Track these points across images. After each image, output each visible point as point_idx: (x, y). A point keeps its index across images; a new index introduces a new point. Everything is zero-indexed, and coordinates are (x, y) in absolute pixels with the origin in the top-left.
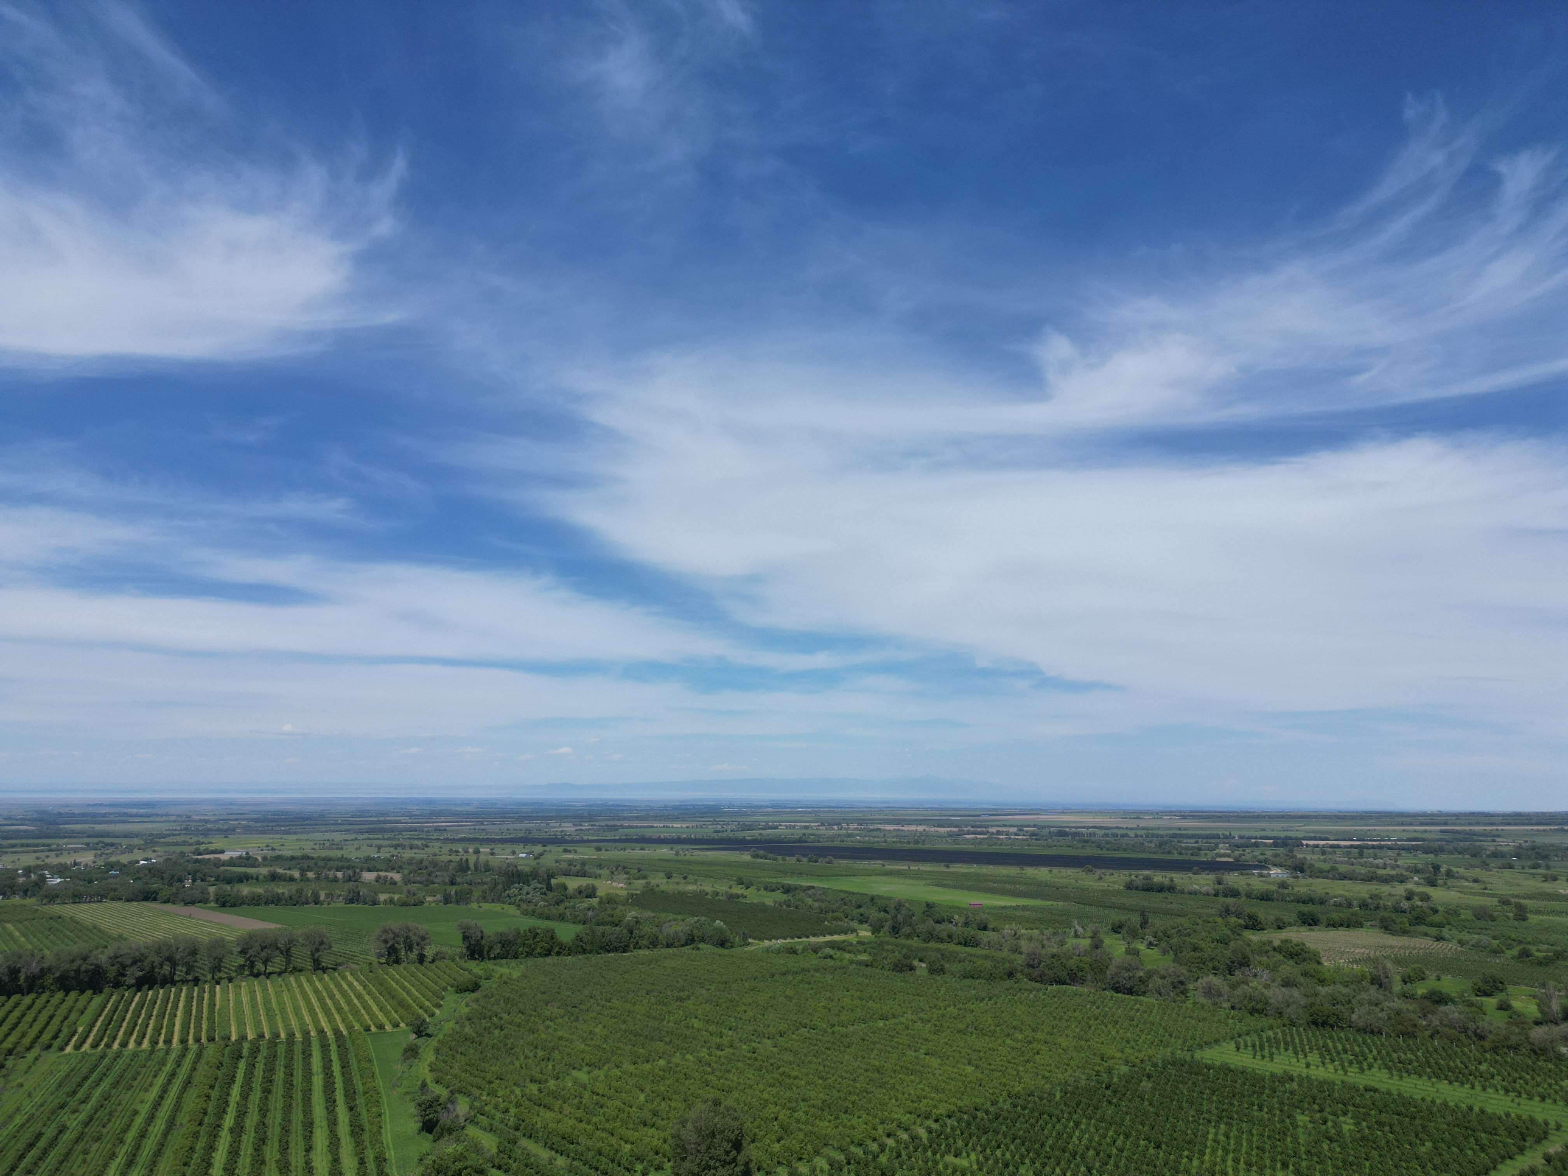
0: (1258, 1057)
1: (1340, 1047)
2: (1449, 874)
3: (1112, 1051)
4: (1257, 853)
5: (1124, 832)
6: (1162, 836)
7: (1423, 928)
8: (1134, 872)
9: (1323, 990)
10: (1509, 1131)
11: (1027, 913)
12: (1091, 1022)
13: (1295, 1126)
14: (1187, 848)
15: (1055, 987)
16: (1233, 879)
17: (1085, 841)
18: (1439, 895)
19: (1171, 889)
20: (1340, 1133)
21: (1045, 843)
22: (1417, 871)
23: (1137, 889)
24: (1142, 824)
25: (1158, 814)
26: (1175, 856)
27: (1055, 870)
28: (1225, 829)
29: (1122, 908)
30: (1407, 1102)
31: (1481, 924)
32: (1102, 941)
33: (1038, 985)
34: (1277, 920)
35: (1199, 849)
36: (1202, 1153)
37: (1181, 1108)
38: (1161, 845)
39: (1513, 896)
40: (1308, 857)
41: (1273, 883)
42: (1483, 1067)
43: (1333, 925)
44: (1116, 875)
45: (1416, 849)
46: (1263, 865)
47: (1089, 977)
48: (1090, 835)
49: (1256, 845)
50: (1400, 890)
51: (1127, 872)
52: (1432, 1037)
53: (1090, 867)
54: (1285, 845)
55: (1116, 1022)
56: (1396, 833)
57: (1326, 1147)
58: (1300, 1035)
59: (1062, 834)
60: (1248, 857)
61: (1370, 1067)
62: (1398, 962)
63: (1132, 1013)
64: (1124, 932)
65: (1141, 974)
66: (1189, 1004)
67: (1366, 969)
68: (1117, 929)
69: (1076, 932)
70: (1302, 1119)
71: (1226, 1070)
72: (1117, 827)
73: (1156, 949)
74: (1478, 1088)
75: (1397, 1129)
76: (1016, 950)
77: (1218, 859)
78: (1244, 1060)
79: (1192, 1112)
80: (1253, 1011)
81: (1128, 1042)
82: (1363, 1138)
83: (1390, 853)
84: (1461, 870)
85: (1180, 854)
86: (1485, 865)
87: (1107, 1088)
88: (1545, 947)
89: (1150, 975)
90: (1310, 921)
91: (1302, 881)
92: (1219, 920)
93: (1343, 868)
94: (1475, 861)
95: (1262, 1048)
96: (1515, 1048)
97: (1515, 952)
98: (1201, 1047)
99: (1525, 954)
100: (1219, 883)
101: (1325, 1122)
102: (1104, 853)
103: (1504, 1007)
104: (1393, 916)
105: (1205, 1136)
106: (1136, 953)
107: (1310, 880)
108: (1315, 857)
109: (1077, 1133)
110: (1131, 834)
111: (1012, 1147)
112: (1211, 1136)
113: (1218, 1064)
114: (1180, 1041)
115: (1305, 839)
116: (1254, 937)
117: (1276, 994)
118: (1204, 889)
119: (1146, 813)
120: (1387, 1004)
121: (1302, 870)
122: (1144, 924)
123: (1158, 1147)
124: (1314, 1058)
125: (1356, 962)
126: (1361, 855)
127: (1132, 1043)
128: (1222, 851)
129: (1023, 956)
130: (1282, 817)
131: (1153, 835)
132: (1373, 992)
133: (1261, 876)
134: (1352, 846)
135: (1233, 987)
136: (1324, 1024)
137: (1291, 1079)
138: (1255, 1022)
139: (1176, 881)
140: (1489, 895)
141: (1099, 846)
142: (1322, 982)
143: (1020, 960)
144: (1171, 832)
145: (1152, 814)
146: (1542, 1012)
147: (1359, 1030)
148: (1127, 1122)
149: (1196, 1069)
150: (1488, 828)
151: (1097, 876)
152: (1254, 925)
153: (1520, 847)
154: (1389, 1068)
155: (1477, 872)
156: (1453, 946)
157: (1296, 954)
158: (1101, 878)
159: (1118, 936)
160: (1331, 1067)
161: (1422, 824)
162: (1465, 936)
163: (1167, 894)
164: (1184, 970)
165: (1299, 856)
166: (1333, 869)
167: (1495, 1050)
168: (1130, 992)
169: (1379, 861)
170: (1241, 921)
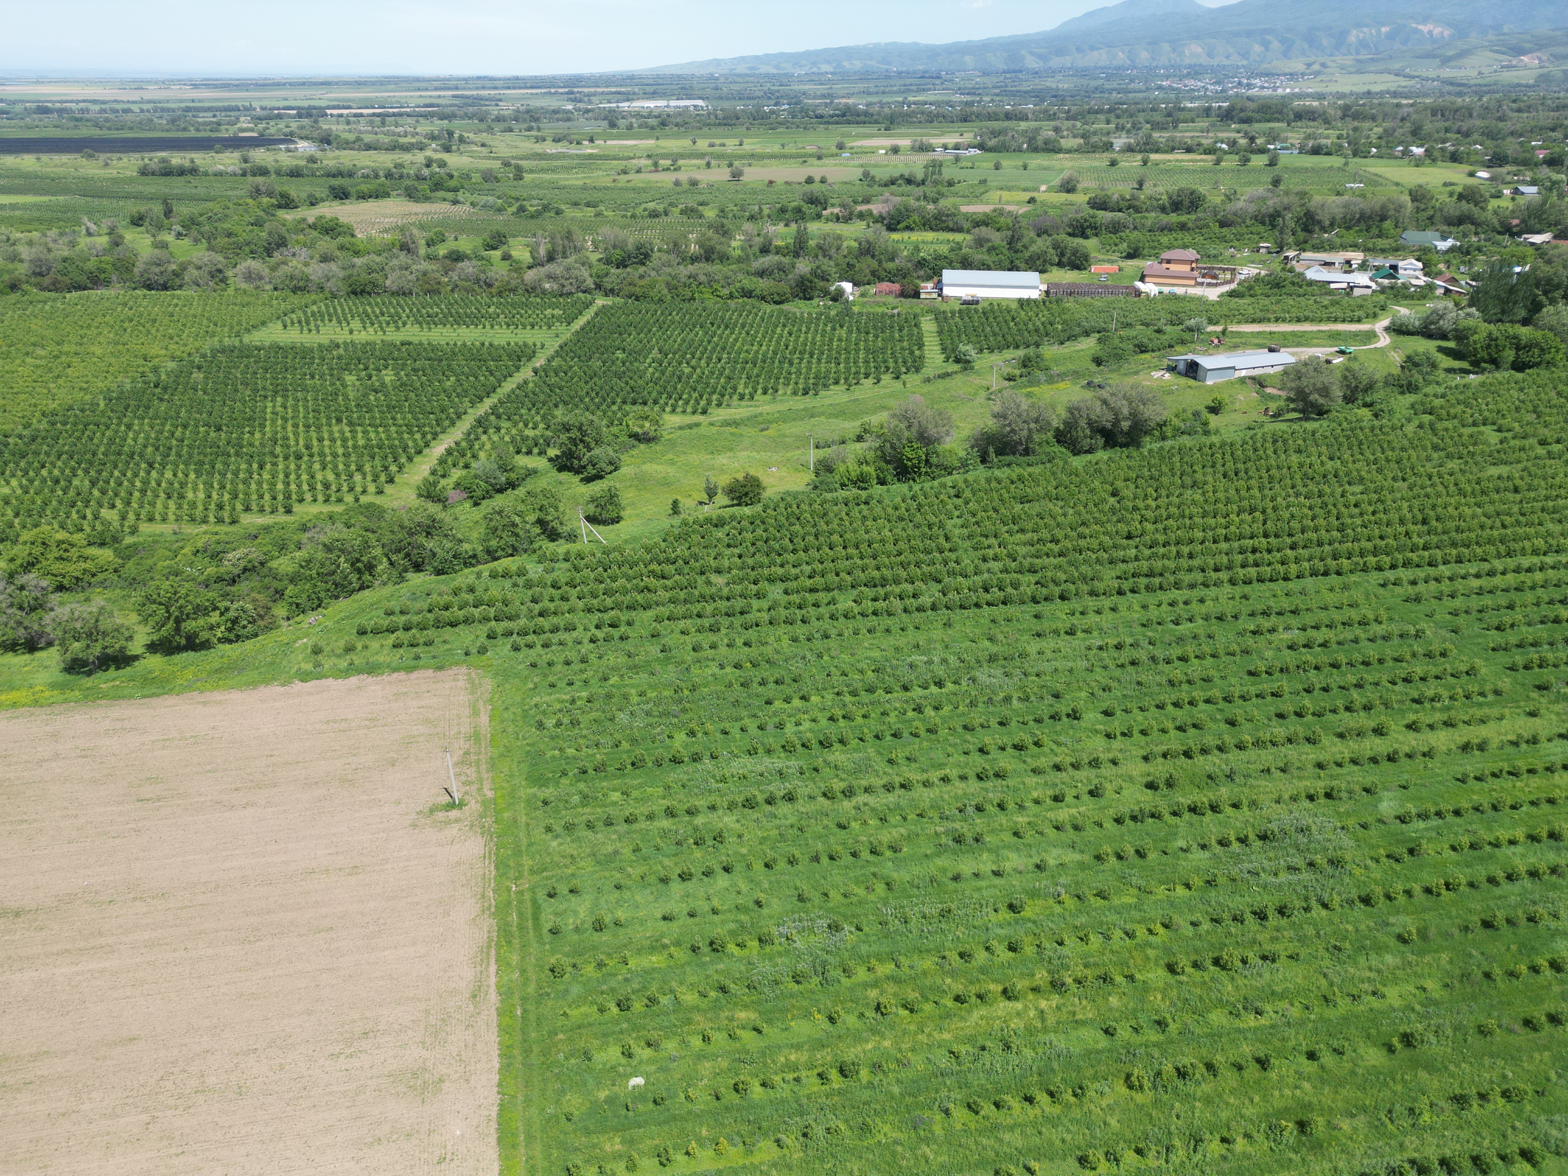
0: (305, 331)
1: (378, 311)
2: (462, 140)
3: (155, 350)
4: (282, 125)
5: (126, 106)
6: (173, 110)
7: (441, 194)
8: (147, 155)
9: (358, 261)
10: (509, 356)
11: (18, 213)
12: (126, 325)
13: (344, 386)
14: (205, 124)
15: (75, 294)
16: (260, 156)
17: (77, 120)
18: (455, 161)
19: (193, 171)
20: (383, 385)
21: (22, 123)
22: (433, 138)
23: (153, 174)
24: (147, 96)
25: (165, 83)
26: (192, 133)
27: (45, 157)
28: (244, 99)
29: (139, 197)
30: (434, 348)
31: (487, 186)
32: (121, 237)
33: (53, 294)
34: (309, 196)
35: (219, 124)
36: (262, 426)
37: (236, 391)
38: (173, 121)
39: (513, 158)
40: (334, 128)
41: (301, 158)
42: (491, 310)
43: (363, 197)
44: (125, 160)
45: (432, 115)
46: (288, 138)
47: (114, 278)
48: (82, 111)
49: (279, 117)
50: (420, 157)
51: (137, 155)
52: (452, 291)
53: (90, 151)
54: (309, 115)
55: (155, 321)
56: (413, 99)
57: (372, 398)
58: (341, 306)
59: (44, 110)
60: (272, 130)
61: (404, 324)
62: (422, 227)
63: (170, 309)
64: (146, 224)
65: (174, 267)
66: (231, 291)
67: (398, 236)
68: (137, 221)
69: (87, 229)
70: (350, 379)
71: (277, 348)
72: (116, 101)
73: (186, 240)
74: (488, 327)
75: (428, 371)
76: (14, 258)
77: (241, 135)
78: (293, 336)
79: (248, 392)
80: (295, 290)
81: (171, 338)
82: (402, 385)
83: (410, 120)
84: (471, 135)
85: (198, 130)
86: (490, 130)
87: (156, 386)
88: (535, 202)
89: (184, 267)
90: (341, 195)
91: (330, 154)
92: (250, 201)
93: (368, 138)
94: (483, 126)
95: (308, 323)
96: (513, 290)
97: (514, 209)
98: (248, 331)
99: (522, 209)
100: (246, 161)
101: (370, 378)
102: (106, 134)
103: (506, 257)
104: (416, 183)
105: (264, 411)
106: (164, 246)
107: (337, 153)
108: (341, 127)
109: (131, 435)
110: (135, 108)
111: (59, 463)
112: (269, 410)
113: (267, 344)
114: (226, 329)
115: (329, 107)
116: (288, 216)
117: (316, 271)
118: (230, 169)
119: (149, 82)
120: (414, 267)
121: (329, 143)
122: (168, 213)
123: (219, 429)
124: (356, 324)
125: (386, 231)
126: (383, 123)
127: (176, 339)
128: (245, 125)
129: (26, 265)
130: (304, 84)
131: (163, 110)
132: (403, 258)
133: (288, 150)
134: (374, 115)
135: (273, 269)
136: (362, 292)
137: (338, 346)
138: (296, 300)
139: (198, 162)
140: (494, 158)
141: (96, 125)
142: (357, 253)
143: (22, 269)
144: (183, 105)
145: (156, 83)
146: (533, 258)
147: (393, 294)
148: (183, 413)
149: (245, 352)
150: (493, 92)
151: (101, 162)
152: (287, 203)
153: (518, 111)
154: (420, 323)
155: (484, 137)
156: (467, 207)
157: (331, 229)
158: (107, 165)
159: (140, 229)
160: (371, 330)
161: (436, 89)
162: (475, 198)
163: (189, 178)
164: (220, 258)
165: (325, 127)
166: (359, 139)
167: (500, 294)
168: (165, 287)
169: (400, 129)
170: (274, 201)
